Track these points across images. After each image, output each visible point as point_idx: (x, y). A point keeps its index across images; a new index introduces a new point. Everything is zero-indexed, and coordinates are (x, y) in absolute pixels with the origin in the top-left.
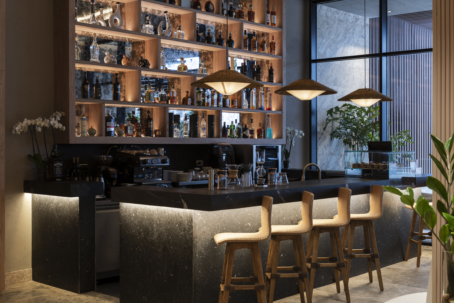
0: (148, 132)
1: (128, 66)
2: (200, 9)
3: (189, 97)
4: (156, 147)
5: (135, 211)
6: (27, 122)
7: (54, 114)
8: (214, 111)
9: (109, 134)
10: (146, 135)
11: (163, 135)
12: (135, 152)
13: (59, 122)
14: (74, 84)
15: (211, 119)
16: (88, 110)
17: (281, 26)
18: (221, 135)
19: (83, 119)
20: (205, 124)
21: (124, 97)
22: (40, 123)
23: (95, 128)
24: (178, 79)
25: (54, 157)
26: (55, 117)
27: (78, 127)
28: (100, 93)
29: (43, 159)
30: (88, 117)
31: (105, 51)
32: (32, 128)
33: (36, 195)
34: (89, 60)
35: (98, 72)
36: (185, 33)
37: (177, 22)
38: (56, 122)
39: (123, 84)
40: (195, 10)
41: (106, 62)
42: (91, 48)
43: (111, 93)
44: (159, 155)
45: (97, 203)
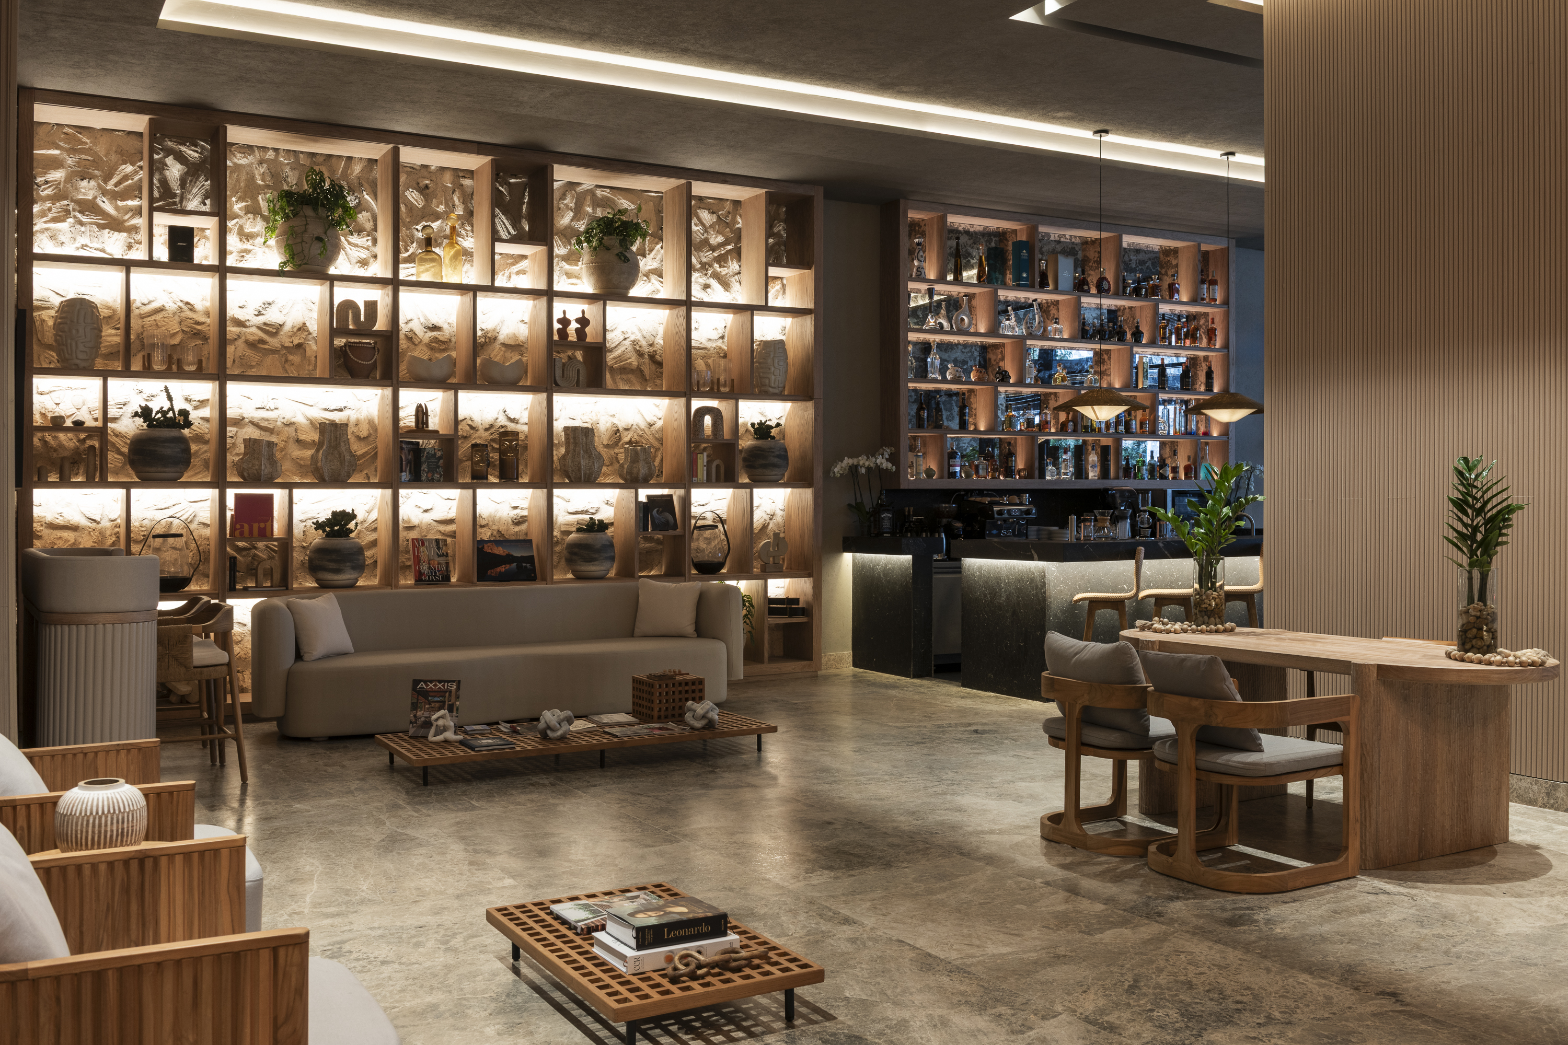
0: (1009, 472)
1: (979, 381)
2: (1088, 291)
3: (1070, 421)
4: (1019, 492)
5: (980, 568)
6: (848, 461)
7: (881, 450)
8: (1110, 439)
9: (953, 475)
10: (1006, 476)
11: (1030, 476)
12: (987, 500)
13: (887, 460)
14: (907, 410)
15: (1104, 452)
16: (924, 444)
17: (1226, 302)
18: (1121, 474)
19: (917, 456)
20: (1096, 458)
21: (975, 424)
22: (864, 462)
23: (934, 466)
24: (1055, 394)
25: (881, 505)
26: (882, 455)
27: (911, 466)
28: (942, 420)
29: (867, 510)
30: (924, 454)
31: (948, 362)
32: (854, 469)
33: (858, 555)
34: (926, 376)
35: (938, 391)
36: (1064, 328)
37: (1053, 311)
38: (884, 461)
39: (974, 406)
40: (1079, 294)
41: (949, 377)
42: (929, 360)
43: (957, 420)
44: (1021, 504)
45: (935, 564)
